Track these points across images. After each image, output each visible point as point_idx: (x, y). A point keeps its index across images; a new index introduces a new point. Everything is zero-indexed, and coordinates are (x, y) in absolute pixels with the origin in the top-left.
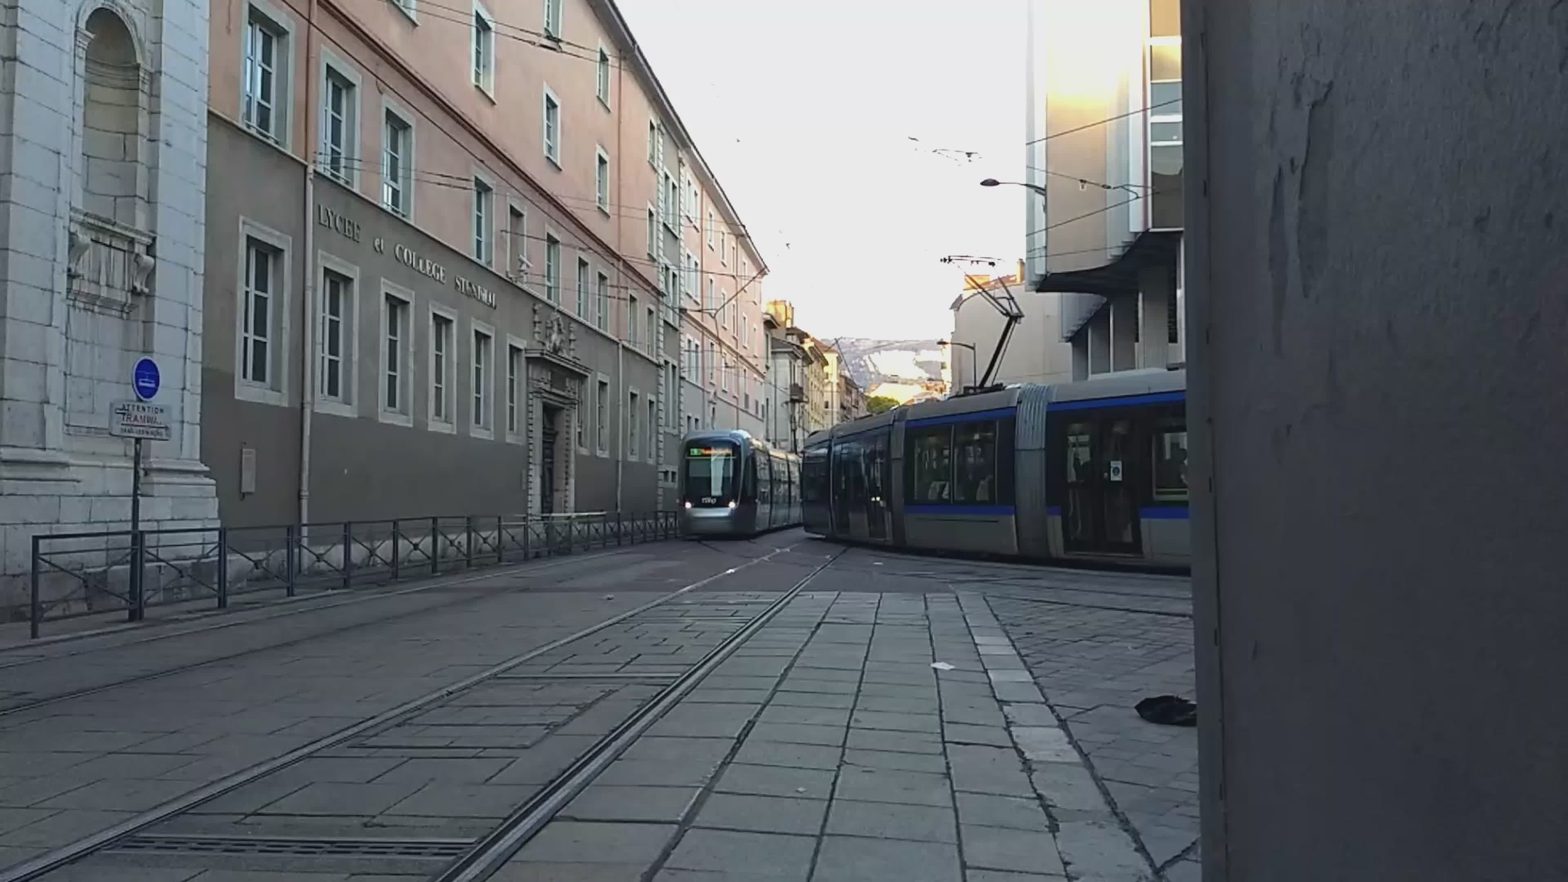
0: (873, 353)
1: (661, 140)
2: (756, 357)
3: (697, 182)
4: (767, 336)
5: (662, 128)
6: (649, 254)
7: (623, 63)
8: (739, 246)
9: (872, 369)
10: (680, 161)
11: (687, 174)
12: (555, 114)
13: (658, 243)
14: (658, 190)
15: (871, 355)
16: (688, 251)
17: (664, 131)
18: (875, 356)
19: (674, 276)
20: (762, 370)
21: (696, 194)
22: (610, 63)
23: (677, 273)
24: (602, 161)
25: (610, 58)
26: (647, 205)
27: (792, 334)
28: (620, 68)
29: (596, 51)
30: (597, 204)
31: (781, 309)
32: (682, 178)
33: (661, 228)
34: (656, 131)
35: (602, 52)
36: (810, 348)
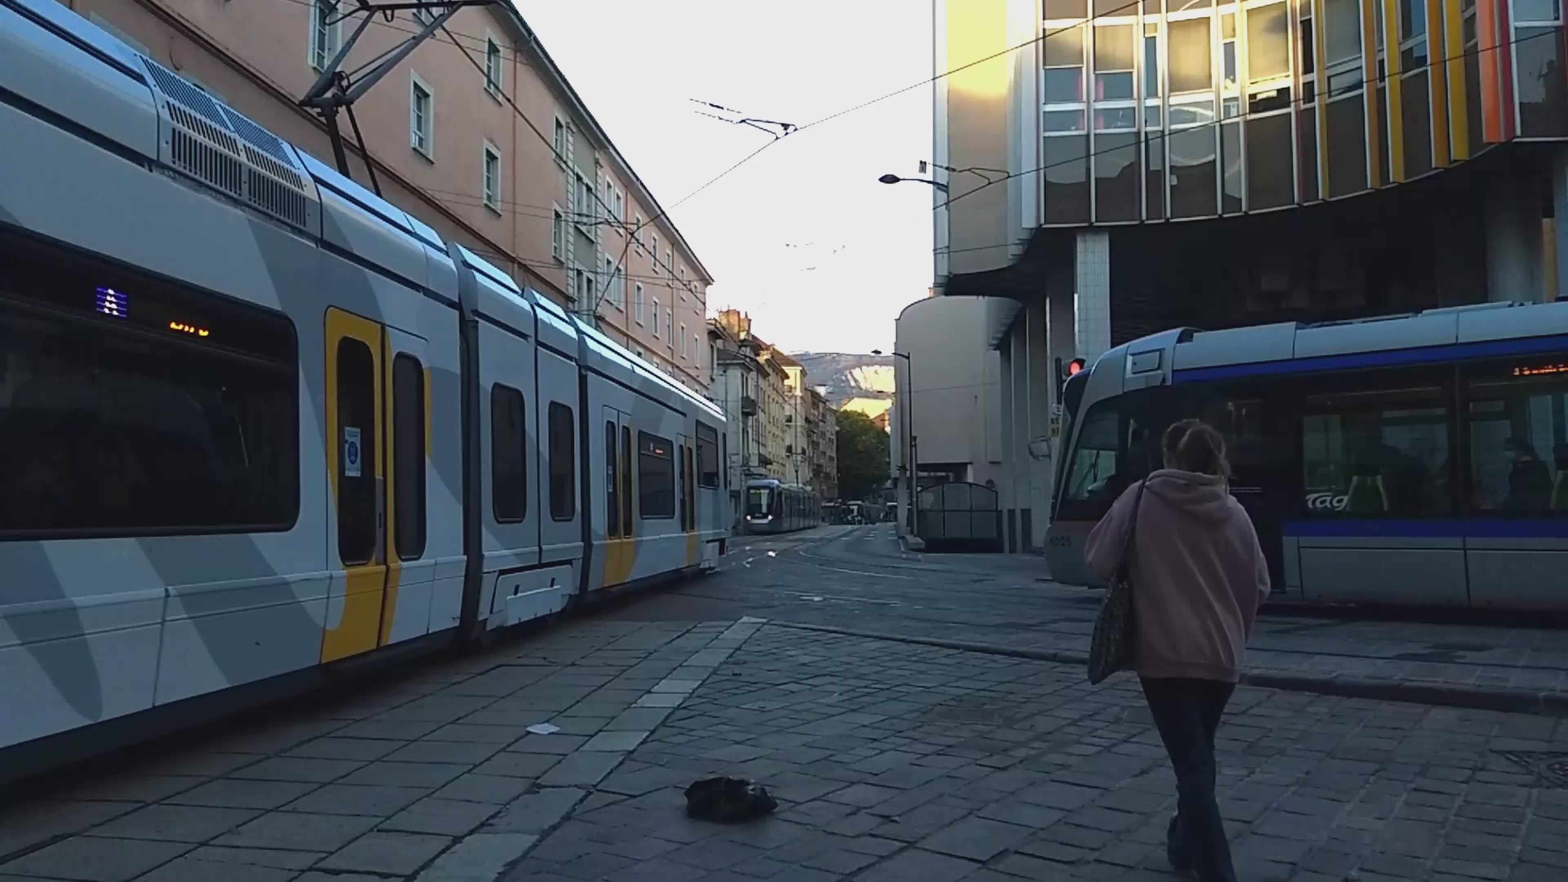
0: (854, 368)
1: (571, 139)
2: (697, 368)
3: (619, 183)
4: (712, 347)
5: (572, 126)
6: (554, 257)
7: (518, 54)
8: (676, 254)
9: (853, 383)
10: (597, 162)
11: (606, 176)
12: (427, 103)
13: (567, 246)
14: (568, 191)
15: (852, 371)
16: (607, 256)
17: (575, 130)
18: (856, 372)
19: (589, 281)
20: (706, 381)
21: (618, 198)
22: (501, 54)
23: (592, 277)
24: (491, 157)
25: (501, 49)
26: (552, 205)
27: (746, 346)
28: (515, 61)
29: (484, 41)
30: (485, 201)
31: (734, 320)
32: (599, 180)
33: (571, 230)
34: (564, 129)
35: (490, 41)
36: (767, 360)
